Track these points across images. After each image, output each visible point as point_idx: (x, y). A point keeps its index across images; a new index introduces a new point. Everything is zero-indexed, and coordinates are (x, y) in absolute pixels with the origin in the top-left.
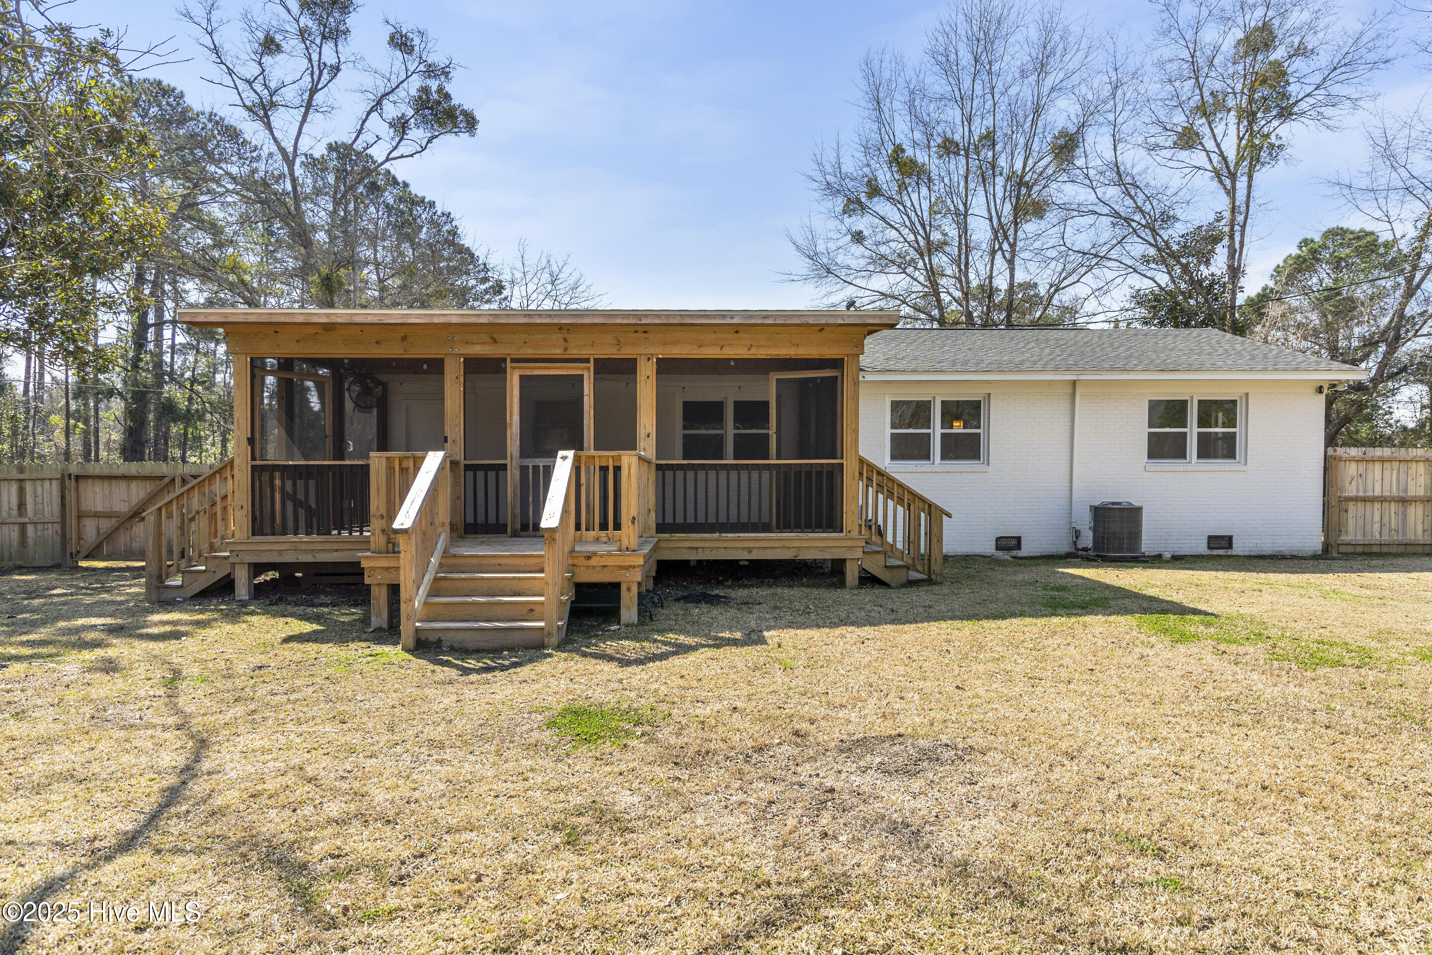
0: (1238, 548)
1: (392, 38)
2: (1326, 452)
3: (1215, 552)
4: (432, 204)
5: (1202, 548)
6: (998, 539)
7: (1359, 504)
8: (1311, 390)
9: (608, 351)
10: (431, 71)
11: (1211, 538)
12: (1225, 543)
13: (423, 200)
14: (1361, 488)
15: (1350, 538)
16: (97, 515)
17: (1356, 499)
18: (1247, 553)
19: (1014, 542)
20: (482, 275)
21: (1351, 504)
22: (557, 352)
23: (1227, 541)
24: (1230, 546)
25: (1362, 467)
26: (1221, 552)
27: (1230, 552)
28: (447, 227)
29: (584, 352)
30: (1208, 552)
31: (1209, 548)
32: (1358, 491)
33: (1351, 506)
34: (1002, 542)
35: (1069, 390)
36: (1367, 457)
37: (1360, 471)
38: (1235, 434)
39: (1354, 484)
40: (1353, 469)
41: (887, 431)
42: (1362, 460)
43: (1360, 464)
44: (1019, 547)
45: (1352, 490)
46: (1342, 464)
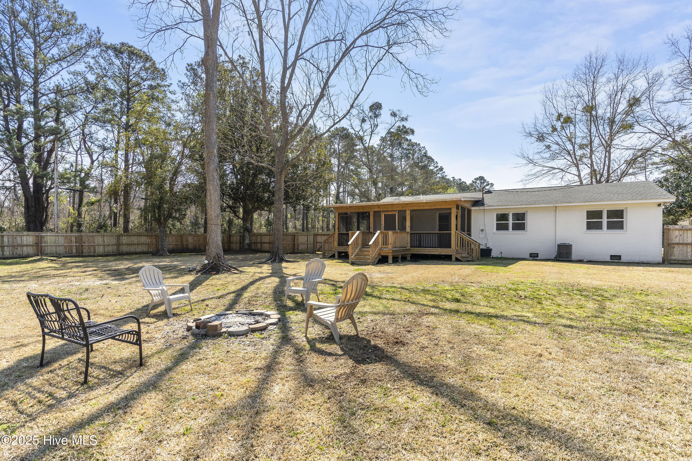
0: (623, 259)
1: (391, 114)
2: (663, 227)
3: (614, 260)
4: (419, 144)
5: (608, 259)
7: (680, 246)
8: (656, 205)
9: (400, 209)
10: (403, 119)
11: (612, 256)
12: (618, 258)
13: (416, 144)
14: (681, 240)
15: (676, 258)
16: (319, 243)
17: (678, 244)
18: (627, 261)
19: (536, 255)
20: (436, 165)
21: (676, 245)
22: (390, 209)
23: (619, 257)
24: (620, 259)
25: (681, 232)
26: (616, 261)
27: (620, 261)
28: (424, 151)
29: (396, 209)
30: (611, 261)
31: (611, 259)
32: (679, 241)
33: (675, 247)
34: (532, 255)
35: (555, 209)
36: (684, 229)
37: (680, 234)
38: (623, 221)
39: (678, 238)
40: (677, 233)
41: (495, 222)
42: (681, 230)
43: (680, 231)
44: (538, 256)
45: (676, 241)
46: (672, 231)
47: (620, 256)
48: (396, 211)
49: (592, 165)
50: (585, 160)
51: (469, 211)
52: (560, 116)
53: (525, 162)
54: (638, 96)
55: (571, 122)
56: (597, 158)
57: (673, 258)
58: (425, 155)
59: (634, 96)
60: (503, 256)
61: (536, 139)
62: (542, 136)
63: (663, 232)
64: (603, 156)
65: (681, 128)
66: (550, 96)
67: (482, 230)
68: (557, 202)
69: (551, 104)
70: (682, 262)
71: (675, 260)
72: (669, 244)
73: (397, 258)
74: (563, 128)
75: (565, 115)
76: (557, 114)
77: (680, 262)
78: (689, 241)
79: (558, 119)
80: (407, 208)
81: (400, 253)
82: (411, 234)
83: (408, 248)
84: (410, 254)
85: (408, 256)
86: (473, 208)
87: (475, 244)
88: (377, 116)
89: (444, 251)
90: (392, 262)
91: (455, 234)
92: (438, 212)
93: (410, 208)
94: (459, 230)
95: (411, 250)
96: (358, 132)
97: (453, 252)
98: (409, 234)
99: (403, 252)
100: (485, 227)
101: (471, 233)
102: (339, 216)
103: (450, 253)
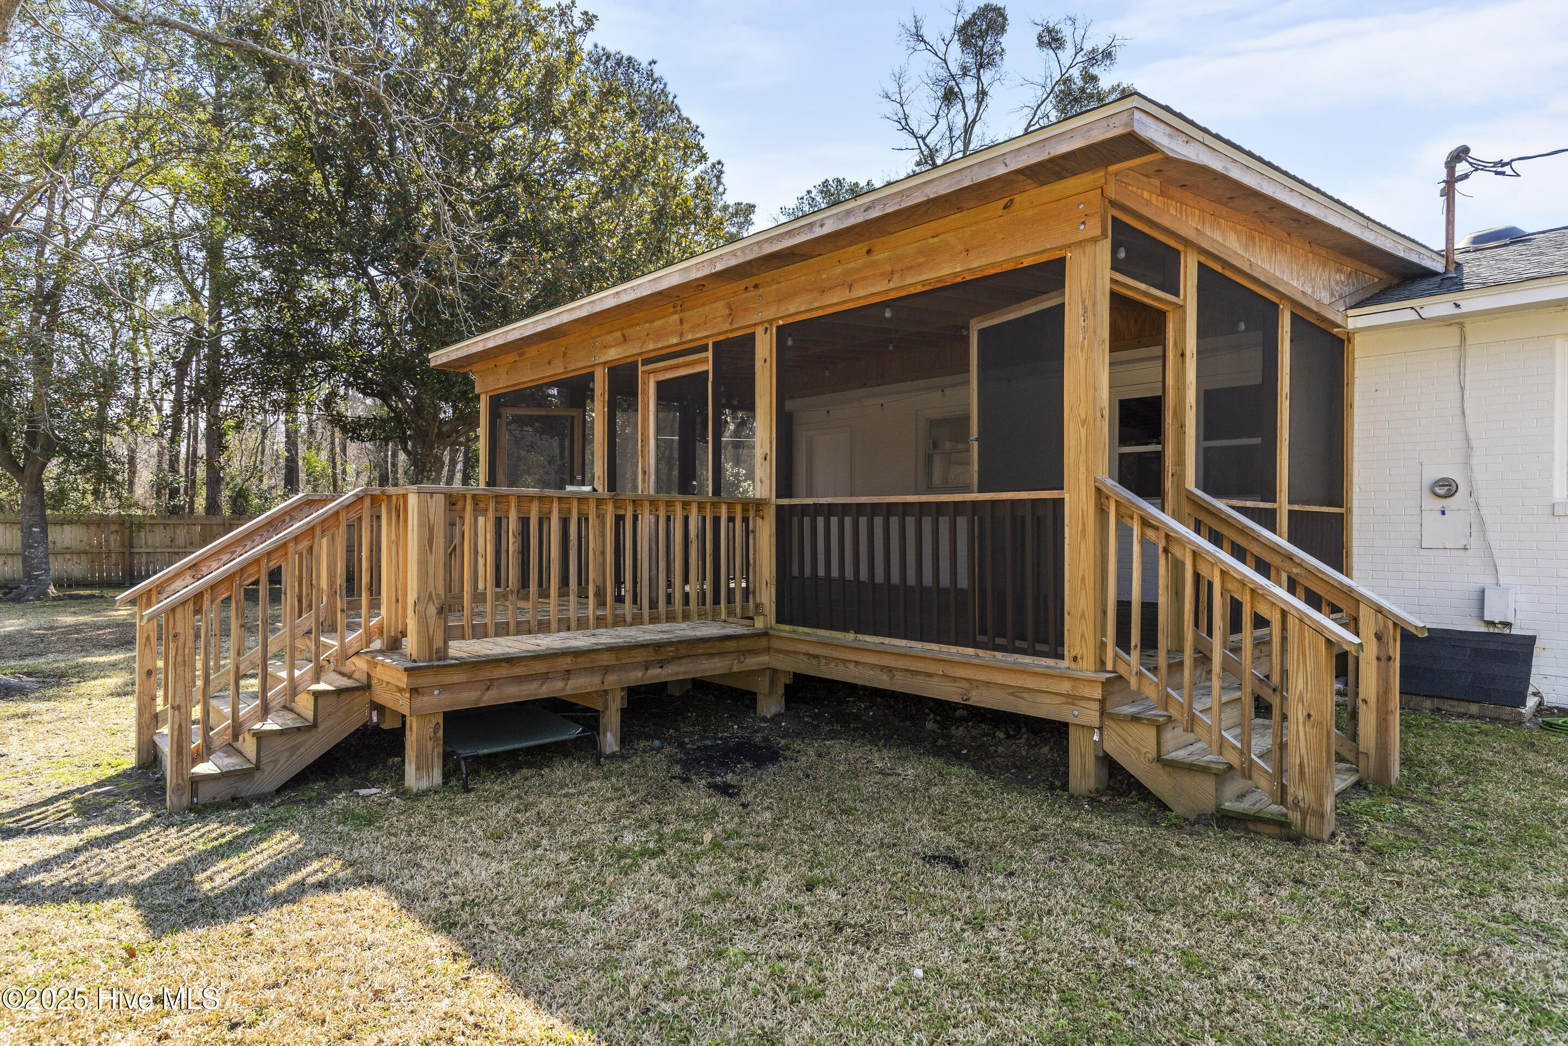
9: (722, 328)
22: (675, 341)
29: (699, 336)
48: (704, 348)
51: (1340, 349)
67: (1445, 488)
80: (758, 317)
81: (612, 679)
82: (783, 516)
83: (759, 623)
84: (774, 671)
85: (762, 686)
86: (1357, 321)
87: (1319, 630)
88: (984, 60)
89: (1000, 678)
90: (437, 778)
91: (1102, 512)
92: (976, 326)
93: (770, 313)
94: (1180, 477)
95: (776, 644)
96: (924, 139)
97: (1072, 699)
98: (771, 514)
99: (662, 664)
100: (1467, 465)
101: (1349, 511)
102: (494, 415)
103: (1046, 708)
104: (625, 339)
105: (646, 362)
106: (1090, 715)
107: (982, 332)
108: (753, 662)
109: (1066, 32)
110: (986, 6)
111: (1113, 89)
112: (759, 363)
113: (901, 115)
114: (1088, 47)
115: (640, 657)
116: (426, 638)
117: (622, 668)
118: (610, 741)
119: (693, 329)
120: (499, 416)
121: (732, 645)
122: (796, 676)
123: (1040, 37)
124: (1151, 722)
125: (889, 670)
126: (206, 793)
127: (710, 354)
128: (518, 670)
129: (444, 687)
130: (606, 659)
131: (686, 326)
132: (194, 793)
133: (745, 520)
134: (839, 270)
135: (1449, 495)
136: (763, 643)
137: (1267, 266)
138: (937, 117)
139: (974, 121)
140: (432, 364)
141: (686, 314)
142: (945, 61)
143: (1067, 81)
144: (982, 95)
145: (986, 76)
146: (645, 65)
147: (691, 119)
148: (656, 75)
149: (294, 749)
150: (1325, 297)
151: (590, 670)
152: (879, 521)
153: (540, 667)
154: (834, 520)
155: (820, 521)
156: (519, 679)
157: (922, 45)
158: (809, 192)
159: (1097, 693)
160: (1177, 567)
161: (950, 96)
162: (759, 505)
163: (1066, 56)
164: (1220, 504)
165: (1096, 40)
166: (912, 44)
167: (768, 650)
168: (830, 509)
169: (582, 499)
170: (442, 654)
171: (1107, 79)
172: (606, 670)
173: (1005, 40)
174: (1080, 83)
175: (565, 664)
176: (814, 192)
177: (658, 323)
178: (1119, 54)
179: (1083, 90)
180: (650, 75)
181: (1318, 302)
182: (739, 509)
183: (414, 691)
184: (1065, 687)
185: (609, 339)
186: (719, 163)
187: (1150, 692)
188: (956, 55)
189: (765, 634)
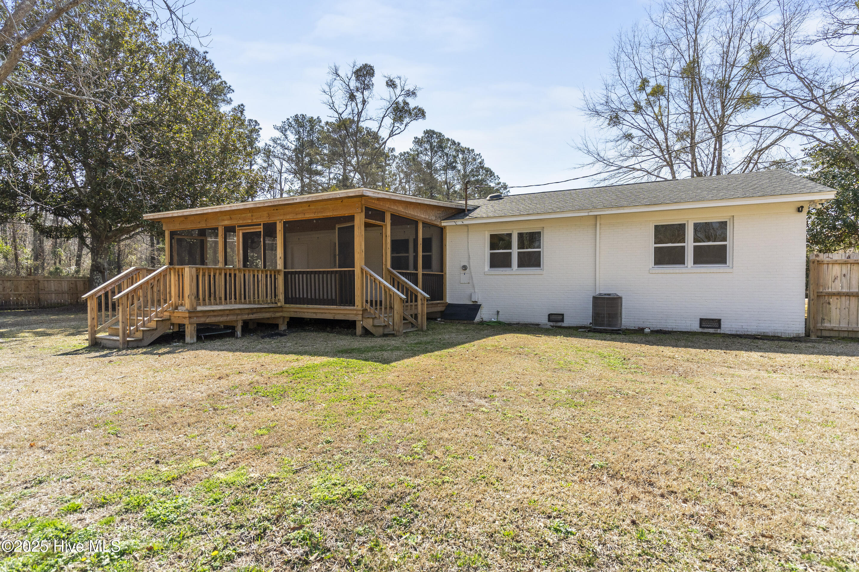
0: (726, 328)
3: (706, 330)
4: (473, 150)
5: (695, 327)
6: (550, 315)
7: (843, 298)
8: (793, 209)
10: (408, 93)
11: (702, 320)
12: (716, 325)
13: (468, 149)
14: (845, 285)
15: (833, 325)
17: (839, 294)
18: (734, 333)
19: (561, 317)
20: (497, 181)
21: (835, 298)
23: (717, 323)
24: (719, 327)
25: (845, 269)
26: (711, 331)
27: (719, 331)
30: (701, 330)
31: (701, 327)
32: (842, 287)
33: (833, 300)
34: (552, 317)
35: (593, 222)
36: (851, 261)
37: (844, 272)
38: (725, 246)
39: (838, 282)
40: (836, 270)
41: (487, 252)
42: (846, 263)
43: (844, 267)
44: (562, 321)
45: (837, 287)
46: (825, 266)
47: (719, 321)
48: (260, 225)
49: (694, 162)
50: (683, 156)
51: (442, 230)
52: (645, 82)
53: (591, 159)
54: (766, 42)
55: (663, 93)
56: (703, 154)
57: (827, 325)
58: (481, 166)
59: (760, 43)
60: (502, 318)
61: (607, 121)
62: (617, 117)
63: (808, 270)
64: (712, 150)
65: (836, 90)
66: (630, 51)
67: (465, 268)
68: (595, 208)
69: (631, 63)
70: (846, 335)
71: (832, 330)
72: (820, 296)
73: (233, 328)
74: (649, 103)
75: (653, 83)
76: (640, 80)
77: (842, 335)
78: (855, 290)
79: (642, 88)
80: (278, 218)
81: (239, 317)
82: (286, 274)
83: (279, 304)
84: (284, 317)
85: (280, 322)
86: (444, 224)
87: (399, 296)
88: (367, 87)
89: (341, 312)
90: (195, 340)
91: (362, 273)
92: (337, 226)
93: (281, 218)
94: (386, 265)
95: (284, 309)
96: (341, 114)
97: (357, 315)
98: (282, 274)
99: (253, 314)
100: (469, 262)
101: (446, 273)
102: (171, 238)
103: (351, 318)
104: (231, 219)
105: (238, 226)
106: (359, 318)
107: (339, 228)
108: (278, 315)
109: (397, 82)
110: (366, 65)
111: (415, 108)
112: (278, 231)
113: (331, 101)
114: (406, 88)
115: (247, 311)
116: (192, 305)
117: (242, 314)
118: (239, 333)
119: (256, 218)
120: (174, 238)
121: (272, 309)
122: (290, 318)
123: (387, 83)
124: (372, 318)
125: (316, 313)
126: (131, 345)
127: (262, 226)
128: (215, 314)
129: (197, 317)
130: (238, 312)
131: (254, 218)
132: (128, 345)
133: (275, 276)
134: (301, 209)
135: (465, 269)
136: (280, 309)
137: (412, 213)
138: (346, 105)
139: (361, 112)
140: (145, 218)
141: (254, 214)
142: (348, 85)
143: (397, 103)
144: (364, 102)
145: (366, 93)
146: (201, 52)
147: (227, 82)
148: (208, 59)
149: (152, 335)
150: (434, 218)
151: (234, 315)
152: (313, 276)
153: (221, 313)
154: (301, 275)
155: (297, 276)
156: (215, 316)
157: (338, 78)
158: (288, 119)
159: (361, 313)
160: (376, 285)
161: (352, 97)
162: (279, 271)
163: (398, 91)
164: (395, 272)
165: (409, 87)
166: (334, 77)
167: (282, 311)
168: (299, 273)
169: (230, 269)
170: (195, 308)
171: (413, 103)
172: (238, 315)
173: (374, 80)
174: (402, 105)
175: (227, 312)
176: (291, 120)
177: (244, 215)
178: (418, 93)
179: (403, 108)
180: (204, 58)
181: (432, 220)
182: (273, 272)
183: (190, 317)
184: (355, 312)
185: (225, 218)
186: (242, 105)
187: (372, 312)
188: (353, 84)
189: (281, 307)
